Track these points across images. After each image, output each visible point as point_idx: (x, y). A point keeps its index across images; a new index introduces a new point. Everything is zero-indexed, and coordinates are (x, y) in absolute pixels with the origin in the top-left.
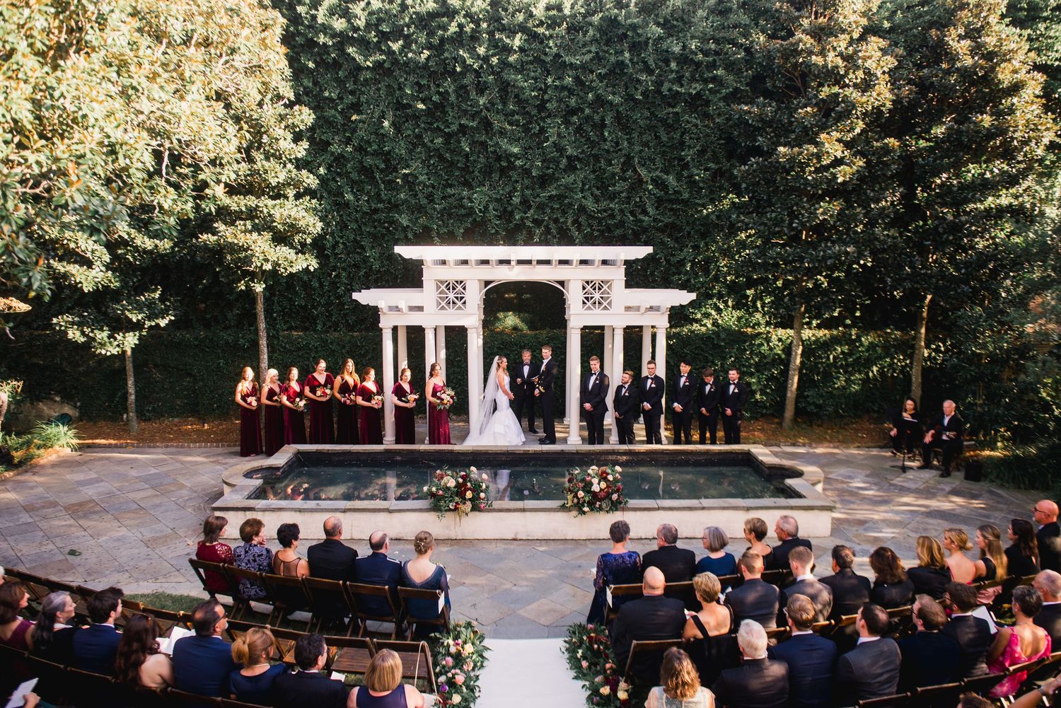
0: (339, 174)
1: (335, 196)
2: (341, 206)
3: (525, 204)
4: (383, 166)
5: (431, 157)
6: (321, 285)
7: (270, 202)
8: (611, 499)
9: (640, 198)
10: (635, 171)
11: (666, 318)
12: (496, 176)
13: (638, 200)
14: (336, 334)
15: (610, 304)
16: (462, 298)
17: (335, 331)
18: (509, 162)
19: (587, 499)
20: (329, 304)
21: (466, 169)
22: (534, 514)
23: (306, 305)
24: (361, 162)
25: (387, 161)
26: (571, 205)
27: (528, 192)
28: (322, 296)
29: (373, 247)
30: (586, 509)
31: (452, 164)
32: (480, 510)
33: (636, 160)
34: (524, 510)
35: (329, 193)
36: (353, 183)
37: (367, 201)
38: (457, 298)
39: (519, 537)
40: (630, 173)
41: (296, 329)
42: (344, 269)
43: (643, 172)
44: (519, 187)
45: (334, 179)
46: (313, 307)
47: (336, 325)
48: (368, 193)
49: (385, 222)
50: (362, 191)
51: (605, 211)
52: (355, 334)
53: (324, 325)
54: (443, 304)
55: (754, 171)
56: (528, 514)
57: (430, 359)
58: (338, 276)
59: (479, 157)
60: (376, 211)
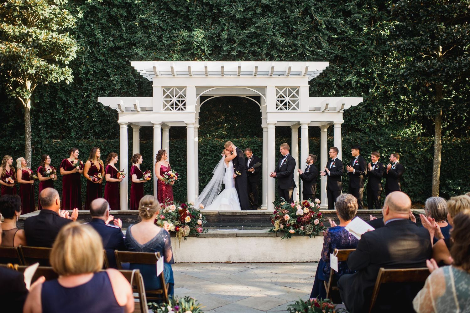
0: (93, 22)
1: (89, 37)
2: (94, 44)
3: (230, 41)
4: (125, 14)
5: (161, 9)
6: (76, 104)
7: (38, 31)
8: (313, 224)
9: (316, 37)
10: (312, 17)
11: (341, 116)
12: (209, 21)
13: (314, 39)
14: (86, 141)
15: (298, 105)
16: (182, 101)
17: (85, 138)
18: (219, 10)
19: (292, 223)
20: (80, 118)
21: (186, 18)
22: (245, 239)
23: (64, 119)
24: (109, 12)
25: (129, 12)
26: (264, 41)
27: (233, 31)
28: (76, 112)
29: (116, 75)
30: (292, 231)
31: (176, 13)
32: (197, 236)
33: (313, 8)
34: (236, 236)
35: (85, 35)
36: (103, 28)
37: (113, 41)
38: (179, 101)
39: (232, 261)
40: (308, 18)
41: (55, 137)
42: (93, 91)
43: (318, 18)
44: (226, 28)
45: (89, 25)
46: (70, 120)
47: (86, 133)
48: (113, 36)
49: (126, 57)
50: (109, 34)
51: (290, 46)
52: (100, 141)
53: (77, 134)
54: (168, 106)
55: (403, 6)
56: (240, 239)
57: (157, 148)
58: (88, 96)
59: (196, 8)
60: (120, 48)
